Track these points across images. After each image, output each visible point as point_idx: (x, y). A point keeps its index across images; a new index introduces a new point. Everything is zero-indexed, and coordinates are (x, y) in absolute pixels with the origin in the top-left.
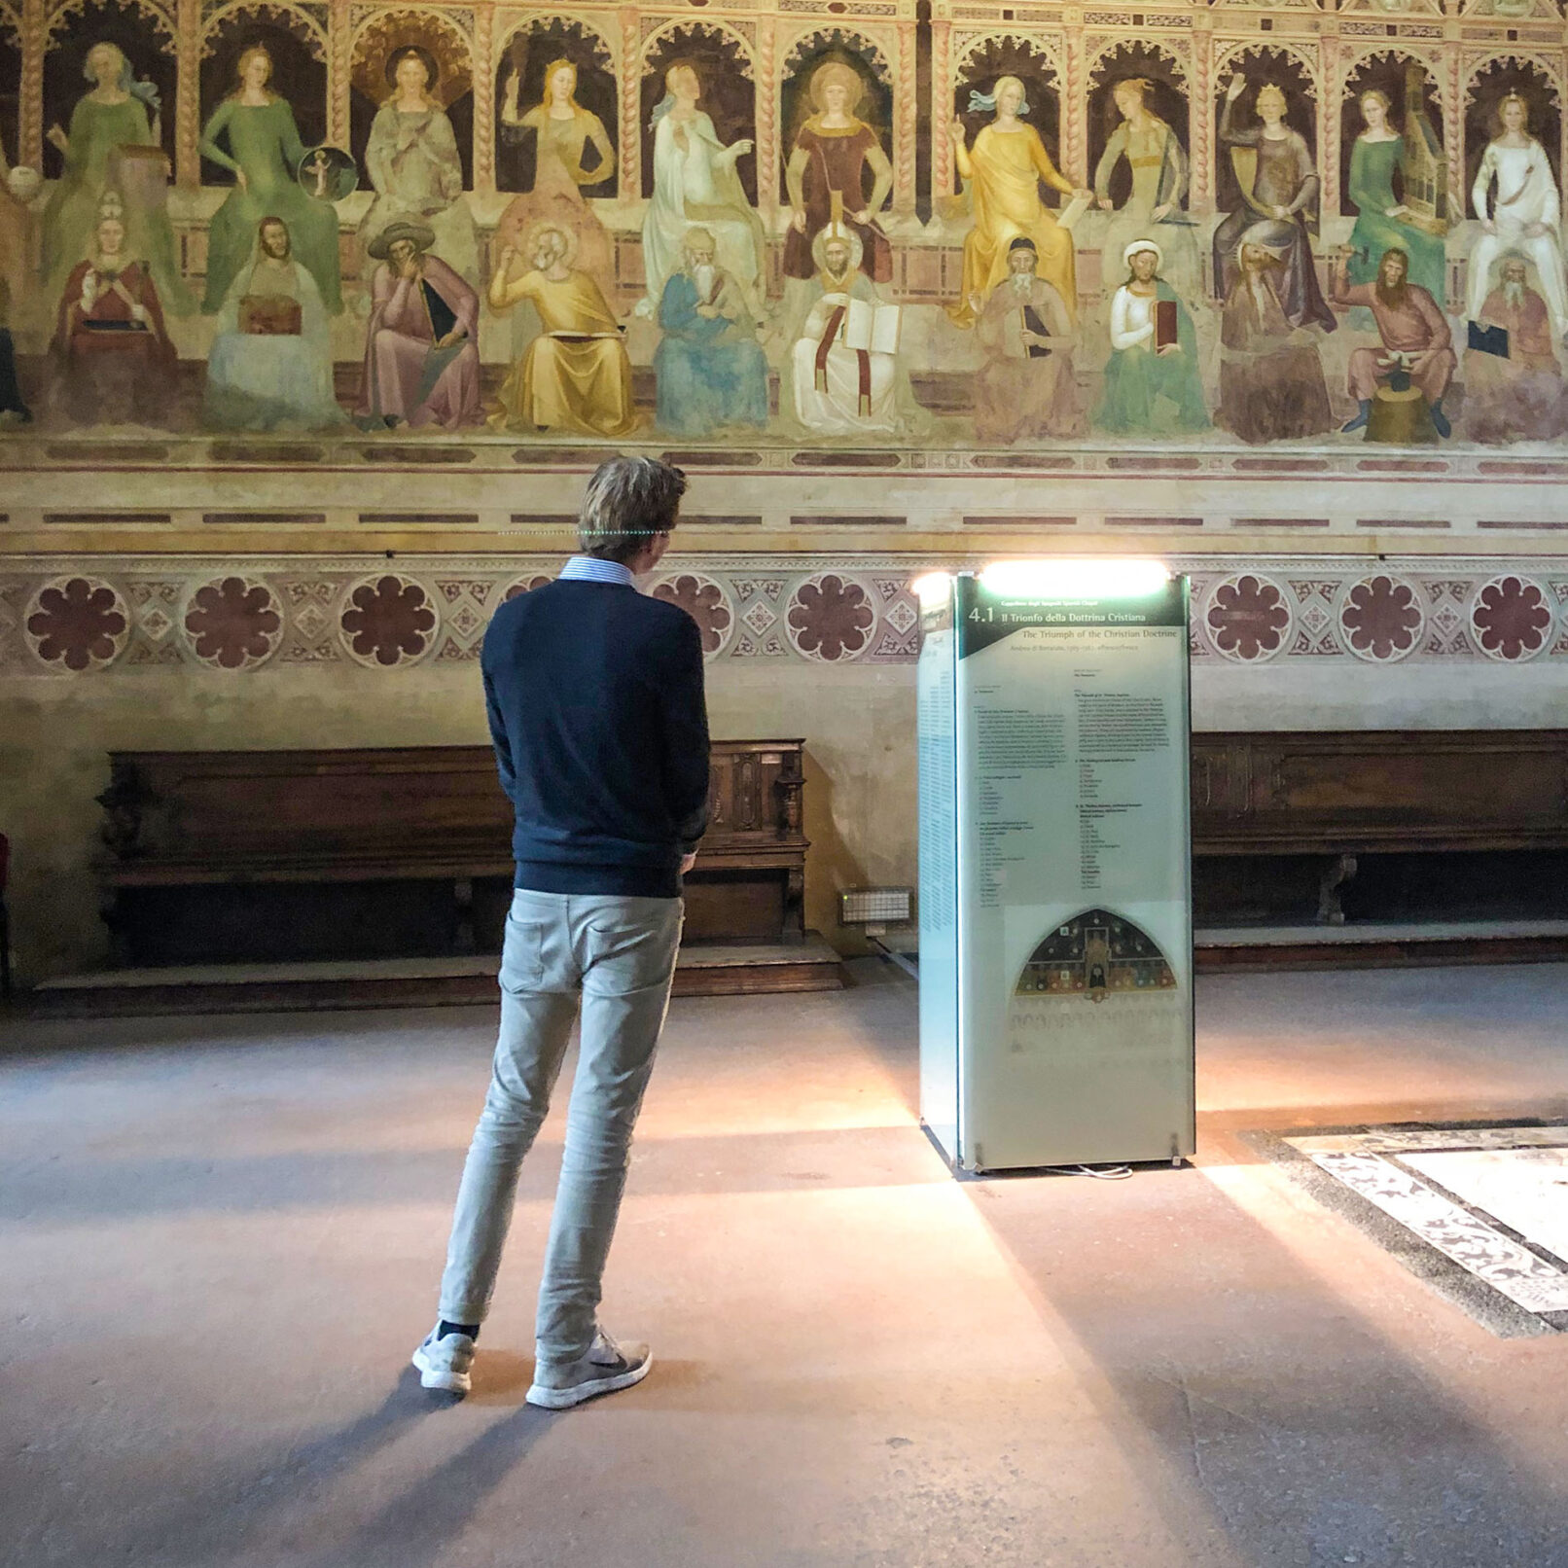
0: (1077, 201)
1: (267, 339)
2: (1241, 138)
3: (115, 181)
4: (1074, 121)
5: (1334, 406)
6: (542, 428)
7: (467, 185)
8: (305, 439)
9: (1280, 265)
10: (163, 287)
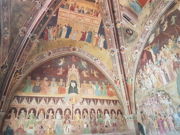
0: (82, 118)
1: (30, 129)
2: (91, 114)
3: (22, 119)
5: (98, 131)
7: (44, 118)
9: (94, 122)
10: (24, 126)
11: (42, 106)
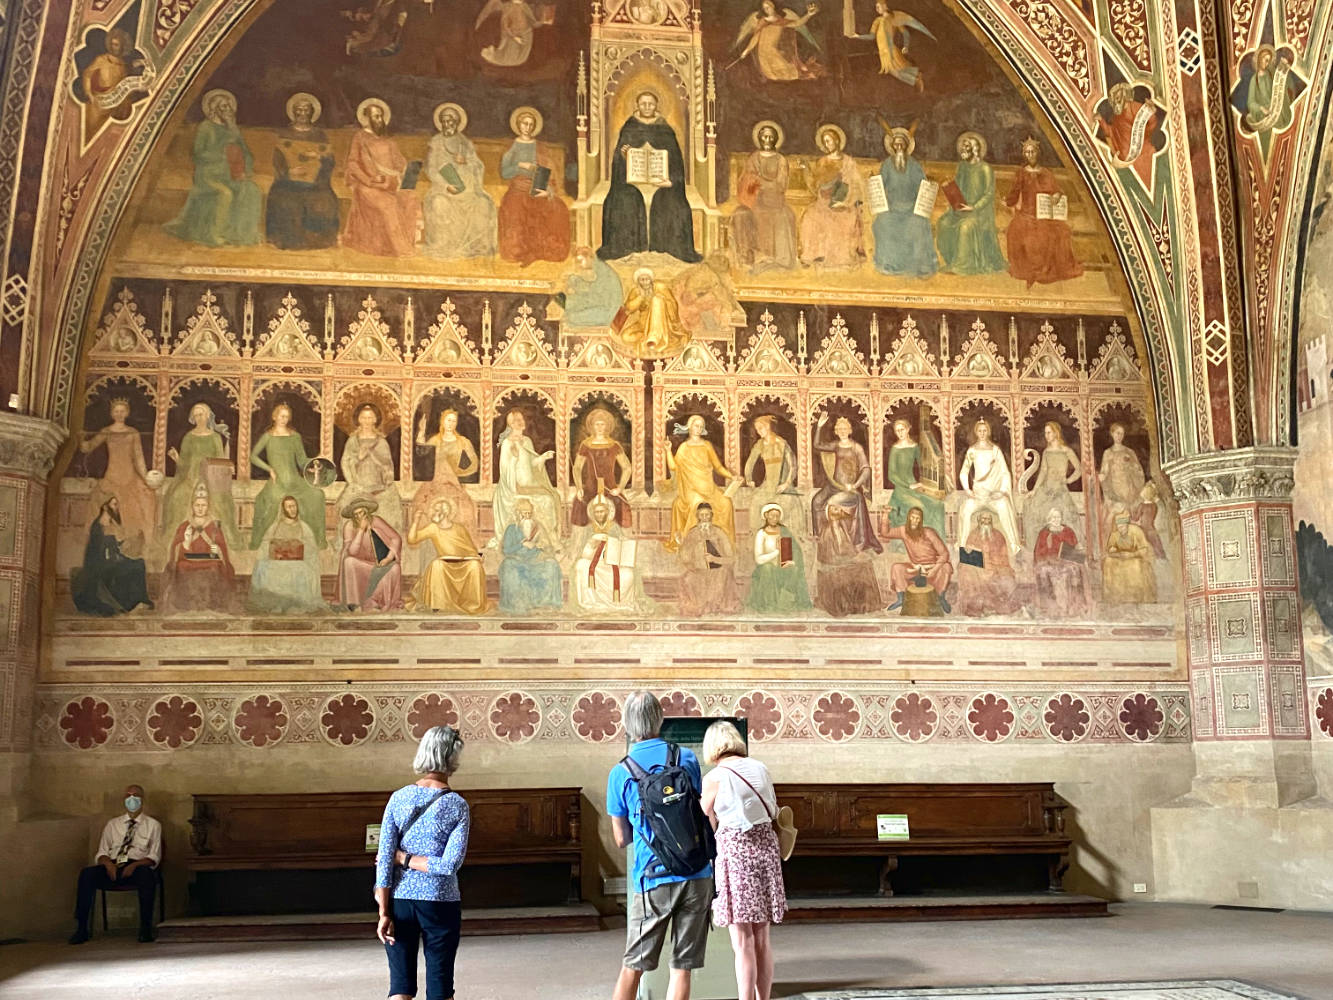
0: (735, 483)
1: (285, 563)
2: (826, 447)
3: (204, 478)
4: (733, 439)
5: (883, 596)
6: (436, 611)
7: (397, 478)
8: (304, 619)
9: (850, 517)
10: (228, 535)
11: (369, 372)
